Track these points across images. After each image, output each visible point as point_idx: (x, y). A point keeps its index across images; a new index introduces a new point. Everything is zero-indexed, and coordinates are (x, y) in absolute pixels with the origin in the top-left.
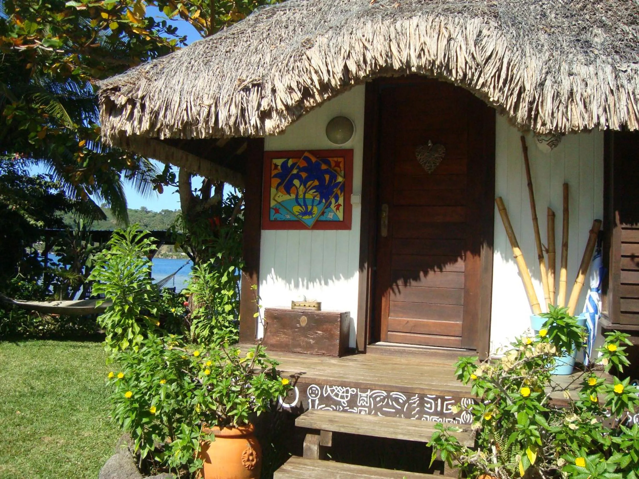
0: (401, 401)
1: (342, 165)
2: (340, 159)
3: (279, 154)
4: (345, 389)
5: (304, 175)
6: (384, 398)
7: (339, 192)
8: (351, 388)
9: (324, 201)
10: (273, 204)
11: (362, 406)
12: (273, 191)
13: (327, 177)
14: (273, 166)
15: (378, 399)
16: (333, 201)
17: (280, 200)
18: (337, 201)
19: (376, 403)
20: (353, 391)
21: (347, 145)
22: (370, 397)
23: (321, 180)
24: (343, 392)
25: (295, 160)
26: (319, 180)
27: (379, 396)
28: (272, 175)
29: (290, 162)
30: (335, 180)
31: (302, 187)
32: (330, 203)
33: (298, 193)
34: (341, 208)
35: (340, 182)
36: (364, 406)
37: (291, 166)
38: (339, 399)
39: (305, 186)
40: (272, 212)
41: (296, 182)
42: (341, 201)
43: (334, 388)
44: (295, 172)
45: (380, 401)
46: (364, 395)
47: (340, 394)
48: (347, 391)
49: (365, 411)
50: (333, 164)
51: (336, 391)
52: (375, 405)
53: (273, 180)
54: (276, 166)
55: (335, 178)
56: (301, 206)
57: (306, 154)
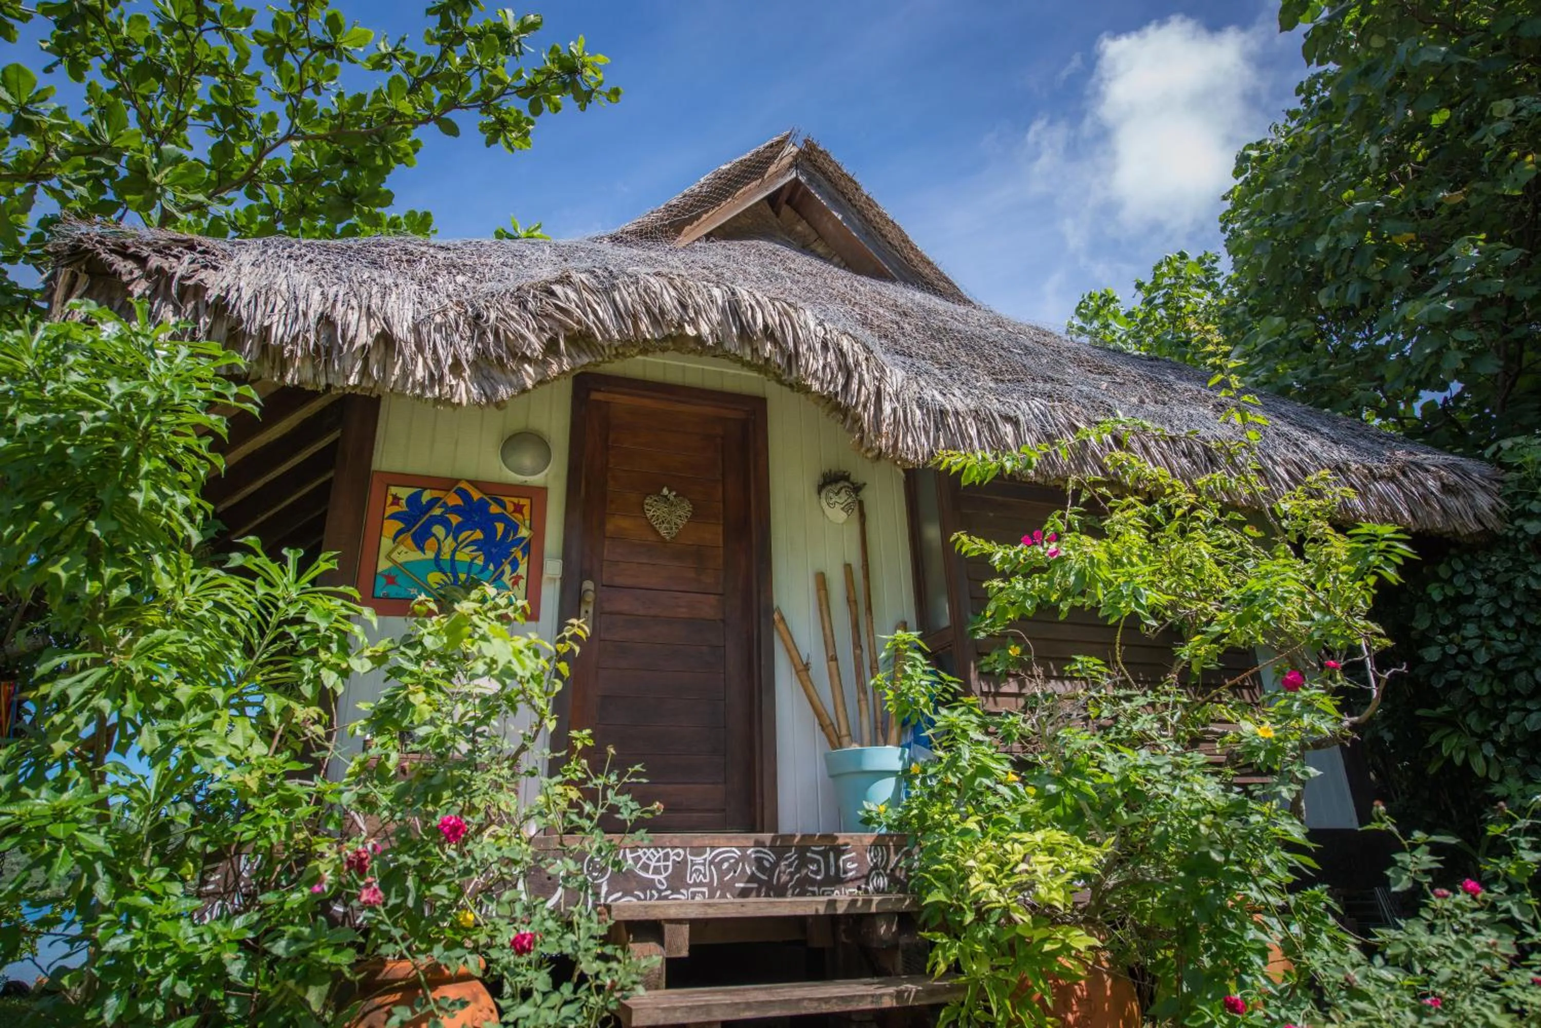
0: (767, 864)
1: (526, 511)
2: (523, 501)
3: (403, 479)
4: (661, 853)
5: (455, 520)
6: (737, 863)
7: (519, 555)
8: (673, 848)
9: (491, 567)
10: (383, 565)
11: (696, 884)
12: (386, 543)
13: (500, 527)
14: (390, 499)
15: (725, 865)
16: (508, 569)
17: (401, 559)
18: (514, 570)
19: (722, 874)
20: (678, 855)
21: (536, 480)
22: (711, 863)
23: (490, 532)
24: (658, 860)
25: (437, 494)
26: (482, 530)
27: (726, 860)
28: (387, 514)
29: (426, 496)
30: (516, 533)
31: (450, 539)
32: (503, 572)
33: (440, 549)
34: (523, 583)
35: (523, 539)
36: (701, 884)
37: (428, 502)
38: (649, 876)
39: (455, 539)
40: (381, 581)
41: (439, 530)
42: (522, 570)
43: (640, 852)
44: (437, 511)
45: (728, 870)
46: (699, 860)
47: (653, 864)
48: (666, 857)
49: (703, 893)
50: (510, 508)
51: (644, 859)
52: (720, 879)
53: (387, 523)
54: (396, 500)
55: (516, 528)
56: (445, 573)
57: (464, 485)
